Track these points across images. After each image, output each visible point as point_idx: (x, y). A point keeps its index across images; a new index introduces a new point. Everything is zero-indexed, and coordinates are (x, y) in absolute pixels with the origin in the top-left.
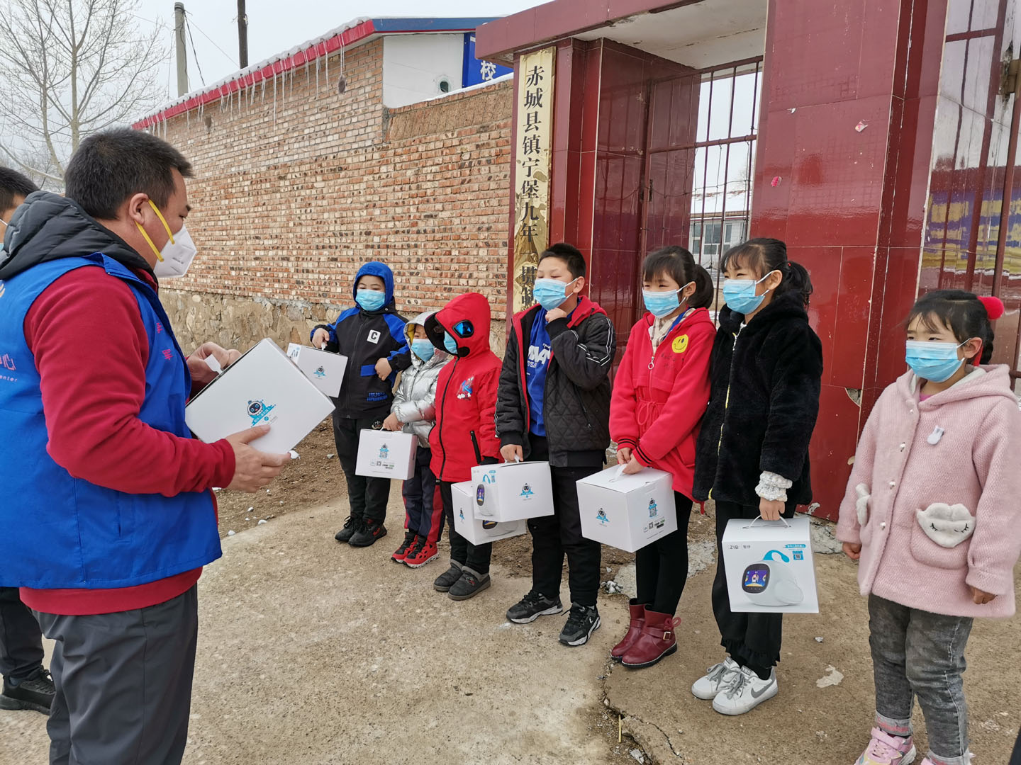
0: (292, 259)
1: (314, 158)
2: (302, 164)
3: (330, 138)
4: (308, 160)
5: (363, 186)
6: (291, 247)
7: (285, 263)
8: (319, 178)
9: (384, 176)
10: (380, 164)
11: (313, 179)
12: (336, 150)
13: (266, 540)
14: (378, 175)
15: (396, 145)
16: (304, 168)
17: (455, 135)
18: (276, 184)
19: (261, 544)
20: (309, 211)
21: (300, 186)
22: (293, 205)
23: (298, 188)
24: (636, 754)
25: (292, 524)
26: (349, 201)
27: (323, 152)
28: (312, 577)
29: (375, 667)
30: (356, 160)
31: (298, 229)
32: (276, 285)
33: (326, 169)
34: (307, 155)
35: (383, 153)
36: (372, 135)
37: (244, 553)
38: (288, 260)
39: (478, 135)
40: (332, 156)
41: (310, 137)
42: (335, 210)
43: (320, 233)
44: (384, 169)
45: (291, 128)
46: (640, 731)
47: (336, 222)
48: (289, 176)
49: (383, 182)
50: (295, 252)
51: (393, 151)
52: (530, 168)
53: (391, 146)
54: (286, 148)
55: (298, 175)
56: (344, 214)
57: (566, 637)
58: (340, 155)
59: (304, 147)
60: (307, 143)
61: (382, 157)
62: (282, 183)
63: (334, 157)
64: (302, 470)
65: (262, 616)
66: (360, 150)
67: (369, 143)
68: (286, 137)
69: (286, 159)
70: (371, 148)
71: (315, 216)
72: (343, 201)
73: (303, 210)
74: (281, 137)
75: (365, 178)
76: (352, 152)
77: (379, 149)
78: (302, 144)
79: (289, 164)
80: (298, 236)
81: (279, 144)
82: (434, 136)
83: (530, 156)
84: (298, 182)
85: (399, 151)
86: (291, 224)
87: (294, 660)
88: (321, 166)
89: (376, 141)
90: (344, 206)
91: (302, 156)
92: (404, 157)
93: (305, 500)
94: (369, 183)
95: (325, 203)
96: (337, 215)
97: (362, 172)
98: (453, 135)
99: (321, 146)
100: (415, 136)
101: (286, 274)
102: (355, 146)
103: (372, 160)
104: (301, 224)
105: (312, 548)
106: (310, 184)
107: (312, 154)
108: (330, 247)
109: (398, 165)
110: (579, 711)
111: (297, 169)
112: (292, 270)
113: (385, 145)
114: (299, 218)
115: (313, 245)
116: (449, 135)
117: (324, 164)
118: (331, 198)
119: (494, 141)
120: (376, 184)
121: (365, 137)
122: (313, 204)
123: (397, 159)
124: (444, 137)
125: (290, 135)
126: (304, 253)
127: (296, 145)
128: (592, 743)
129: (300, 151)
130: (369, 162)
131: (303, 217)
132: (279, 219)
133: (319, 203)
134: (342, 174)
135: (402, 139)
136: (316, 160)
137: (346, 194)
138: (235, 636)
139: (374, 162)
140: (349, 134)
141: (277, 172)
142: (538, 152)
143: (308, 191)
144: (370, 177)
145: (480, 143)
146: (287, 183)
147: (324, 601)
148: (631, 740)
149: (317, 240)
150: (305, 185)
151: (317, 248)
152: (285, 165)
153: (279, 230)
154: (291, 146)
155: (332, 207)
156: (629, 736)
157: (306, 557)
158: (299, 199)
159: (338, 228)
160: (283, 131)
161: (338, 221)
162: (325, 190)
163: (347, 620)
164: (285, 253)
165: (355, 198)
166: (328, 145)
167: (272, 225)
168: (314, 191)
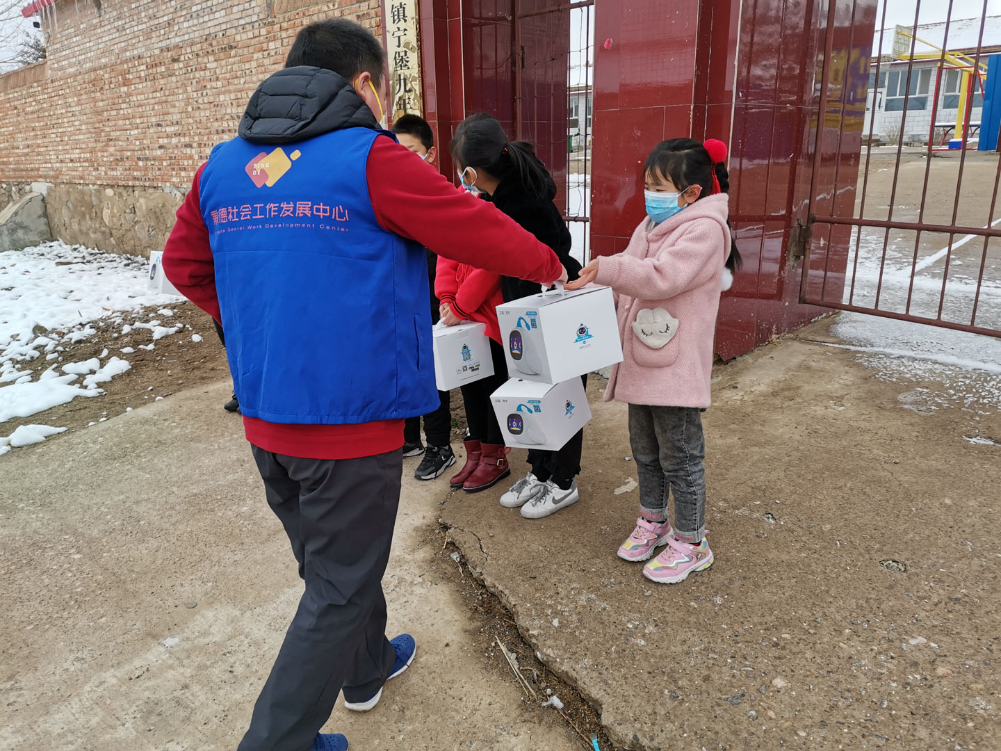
0: (195, 145)
1: (204, 37)
2: (193, 44)
3: (217, 15)
4: (198, 40)
5: (254, 64)
6: (192, 134)
7: (188, 150)
8: (211, 58)
9: (272, 53)
10: (268, 40)
11: (205, 60)
12: (224, 27)
13: (160, 414)
14: (267, 52)
15: (281, 19)
16: (195, 48)
17: (336, 6)
18: (171, 66)
19: (156, 417)
20: (204, 94)
21: (194, 68)
22: (189, 89)
23: (192, 70)
24: (455, 556)
25: (186, 399)
26: (242, 80)
27: (212, 30)
28: (200, 441)
29: (245, 509)
30: (244, 37)
31: (197, 113)
32: (183, 174)
33: (217, 48)
34: (197, 34)
35: (269, 28)
36: (257, 10)
38: (191, 146)
39: (358, 5)
40: (221, 34)
41: (198, 15)
42: (230, 92)
43: (219, 116)
44: (272, 45)
45: (179, 6)
46: (459, 539)
47: (232, 104)
48: (182, 58)
49: (272, 59)
50: (196, 138)
51: (279, 25)
52: (399, 37)
53: (276, 20)
54: (176, 28)
55: (190, 56)
56: (239, 96)
57: (420, 473)
58: (228, 33)
59: (193, 26)
60: (196, 22)
61: (269, 32)
62: (176, 66)
63: (223, 35)
64: (204, 351)
66: (247, 26)
67: (255, 18)
68: (175, 16)
69: (178, 39)
70: (257, 24)
71: (211, 99)
72: (236, 81)
73: (199, 93)
74: (170, 16)
75: (255, 56)
76: (240, 28)
77: (265, 24)
78: (191, 23)
79: (181, 44)
80: (198, 121)
81: (169, 24)
82: (316, 8)
83: (398, 25)
84: (191, 64)
85: (285, 25)
86: (190, 109)
88: (211, 45)
89: (262, 16)
90: (238, 87)
91: (192, 36)
92: (290, 31)
94: (260, 61)
95: (219, 84)
96: (233, 96)
97: (251, 49)
98: (334, 5)
99: (210, 24)
100: (298, 8)
101: (190, 162)
102: (242, 22)
103: (260, 36)
104: (199, 108)
105: (203, 418)
106: (203, 65)
107: (201, 33)
108: (229, 131)
109: (285, 41)
111: (189, 50)
112: (196, 157)
113: (270, 20)
114: (197, 102)
115: (213, 130)
116: (331, 5)
117: (214, 43)
118: (225, 79)
119: (373, 11)
120: (266, 61)
121: (250, 12)
122: (208, 87)
123: (284, 34)
124: (326, 9)
125: (179, 14)
126: (206, 138)
127: (186, 25)
128: (421, 551)
129: (189, 30)
130: (257, 39)
131: (200, 101)
132: (177, 104)
133: (214, 84)
134: (233, 52)
135: (286, 12)
136: (206, 39)
137: (239, 73)
139: (262, 38)
140: (235, 9)
141: (170, 53)
142: (405, 21)
143: (202, 73)
144: (260, 55)
145: (360, 14)
146: (181, 65)
147: (207, 461)
148: (453, 546)
149: (216, 124)
150: (198, 66)
151: (217, 132)
152: (177, 47)
153: (179, 116)
154: (181, 26)
155: (227, 88)
156: (452, 544)
157: (196, 426)
158: (194, 82)
159: (234, 111)
160: (172, 10)
161: (234, 102)
162: (218, 71)
163: (226, 474)
164: (187, 139)
165: (247, 78)
166: (216, 22)
167: (171, 110)
168: (207, 73)
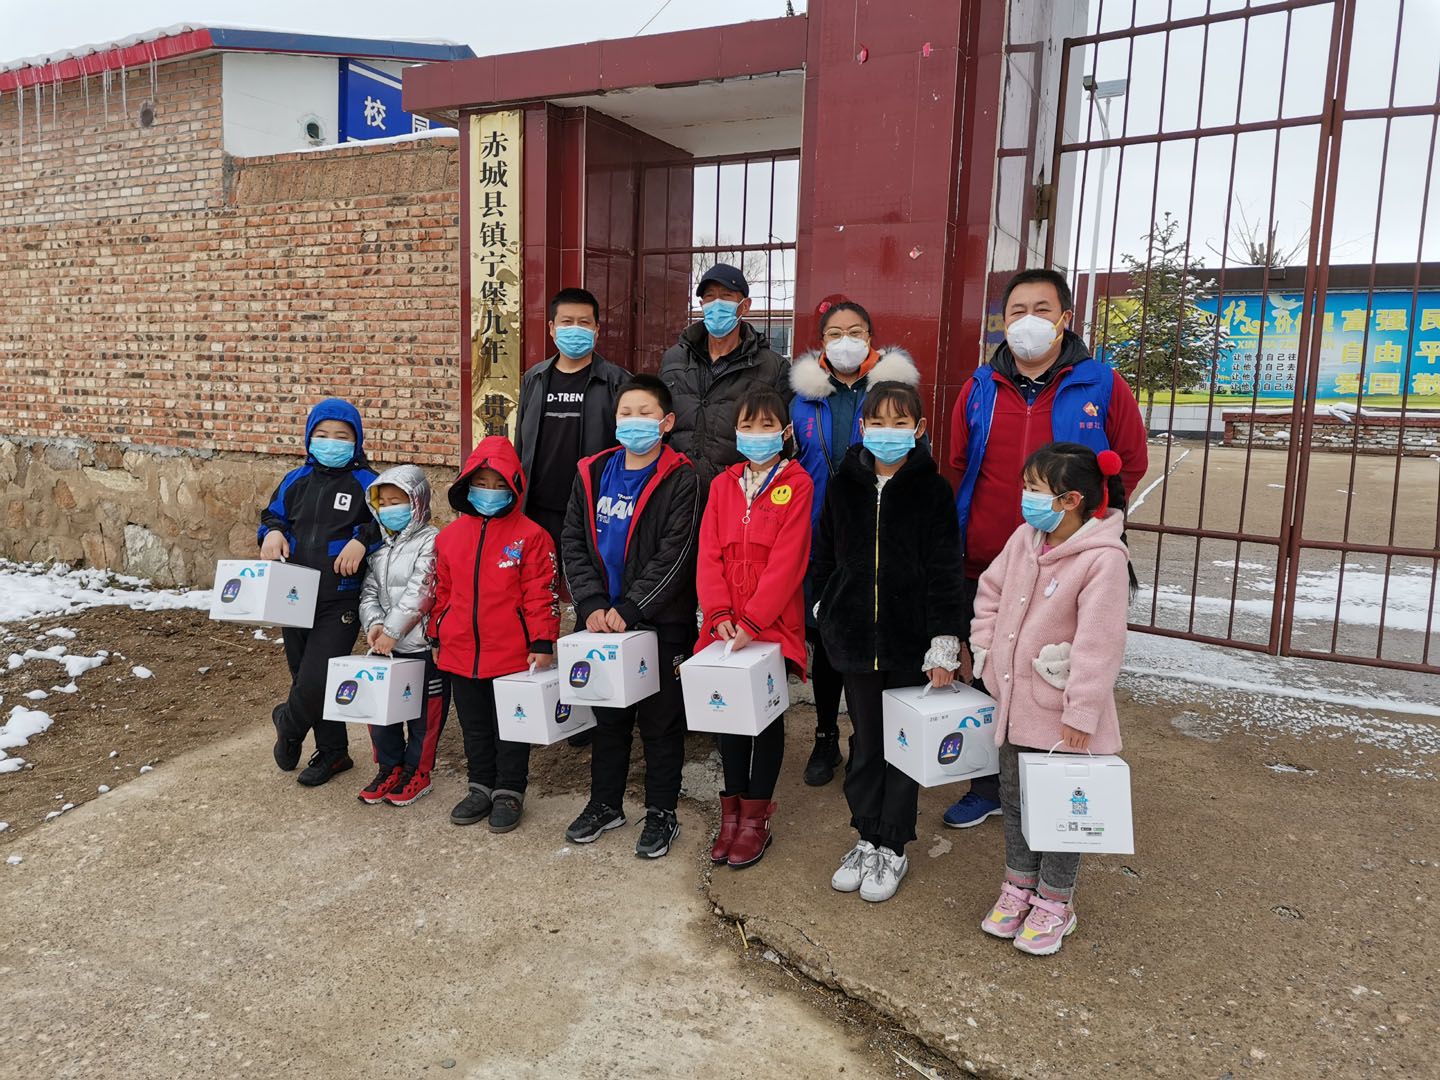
0: (55, 373)
1: (96, 220)
2: (69, 227)
3: (125, 192)
4: (83, 223)
5: (189, 267)
6: (50, 354)
7: (40, 380)
8: (105, 251)
9: (228, 254)
10: (221, 236)
11: (94, 252)
12: (138, 210)
14: (217, 253)
15: (249, 211)
16: (75, 234)
17: (352, 206)
18: (20, 256)
20: (85, 299)
21: (68, 262)
22: (54, 291)
23: (63, 264)
24: (770, 956)
26: (164, 288)
27: (112, 212)
29: (420, 922)
30: (175, 227)
31: (66, 327)
32: (23, 414)
33: (118, 238)
34: (80, 214)
35: (227, 221)
36: (204, 194)
37: (145, 813)
38: (46, 374)
39: (390, 208)
40: (129, 220)
41: (87, 188)
42: (137, 301)
43: (109, 333)
44: (227, 244)
45: (48, 172)
46: (769, 932)
47: (139, 319)
48: (46, 245)
49: (225, 264)
50: (59, 363)
51: (244, 219)
52: (492, 265)
53: (239, 212)
54: (39, 201)
55: (62, 244)
56: (156, 307)
57: (645, 849)
58: (144, 218)
59: (75, 202)
60: (81, 197)
61: (224, 226)
62: (32, 255)
63: (134, 221)
64: (166, 693)
65: (223, 887)
66: (184, 213)
67: (199, 204)
68: (38, 184)
69: (40, 218)
70: (203, 213)
71: (99, 308)
72: (151, 287)
73: (75, 299)
74: (29, 184)
75: (194, 256)
76: (169, 215)
77: (217, 214)
78: (70, 197)
79: (47, 225)
80: (66, 336)
81: (24, 194)
82: (316, 204)
83: (492, 249)
84: (64, 255)
85: (255, 220)
86: (51, 319)
87: (302, 931)
88: (108, 232)
89: (212, 203)
90: (156, 295)
91: (71, 215)
92: (264, 229)
93: (196, 735)
94: (200, 263)
95: (117, 288)
96: (142, 308)
97: (187, 246)
98: (347, 204)
99: (109, 203)
100: (282, 200)
101: (41, 397)
102: (174, 207)
103: (206, 229)
104: (70, 319)
106: (88, 260)
107: (90, 213)
108: (129, 356)
109: (252, 241)
110: (690, 926)
111: (61, 235)
112: (55, 391)
113: (227, 209)
114: (67, 310)
115: (95, 352)
116: (342, 204)
117: (114, 230)
118: (129, 281)
119: (415, 220)
120: (214, 265)
121: (192, 195)
122: (95, 290)
123: (252, 232)
124: (333, 207)
125: (47, 182)
126: (78, 364)
127: (59, 199)
128: (718, 955)
129: (66, 207)
130: (201, 233)
131: (75, 309)
132: (25, 311)
133: (107, 288)
134: (150, 247)
135: (259, 202)
136: (99, 224)
137: (158, 277)
138: (198, 916)
139: (210, 232)
140: (162, 188)
141: (20, 237)
142: (504, 245)
143: (84, 270)
144: (204, 255)
145: (393, 220)
146: (42, 255)
148: (759, 943)
149: (103, 345)
150: (78, 260)
151: (104, 356)
152: (37, 228)
153: (26, 328)
154: (50, 199)
155: (132, 295)
156: (756, 941)
158: (66, 281)
159: (143, 328)
160: (34, 175)
161: (143, 317)
162: (116, 270)
164: (39, 364)
165: (174, 285)
166: (123, 202)
167: (11, 319)
168: (95, 271)
